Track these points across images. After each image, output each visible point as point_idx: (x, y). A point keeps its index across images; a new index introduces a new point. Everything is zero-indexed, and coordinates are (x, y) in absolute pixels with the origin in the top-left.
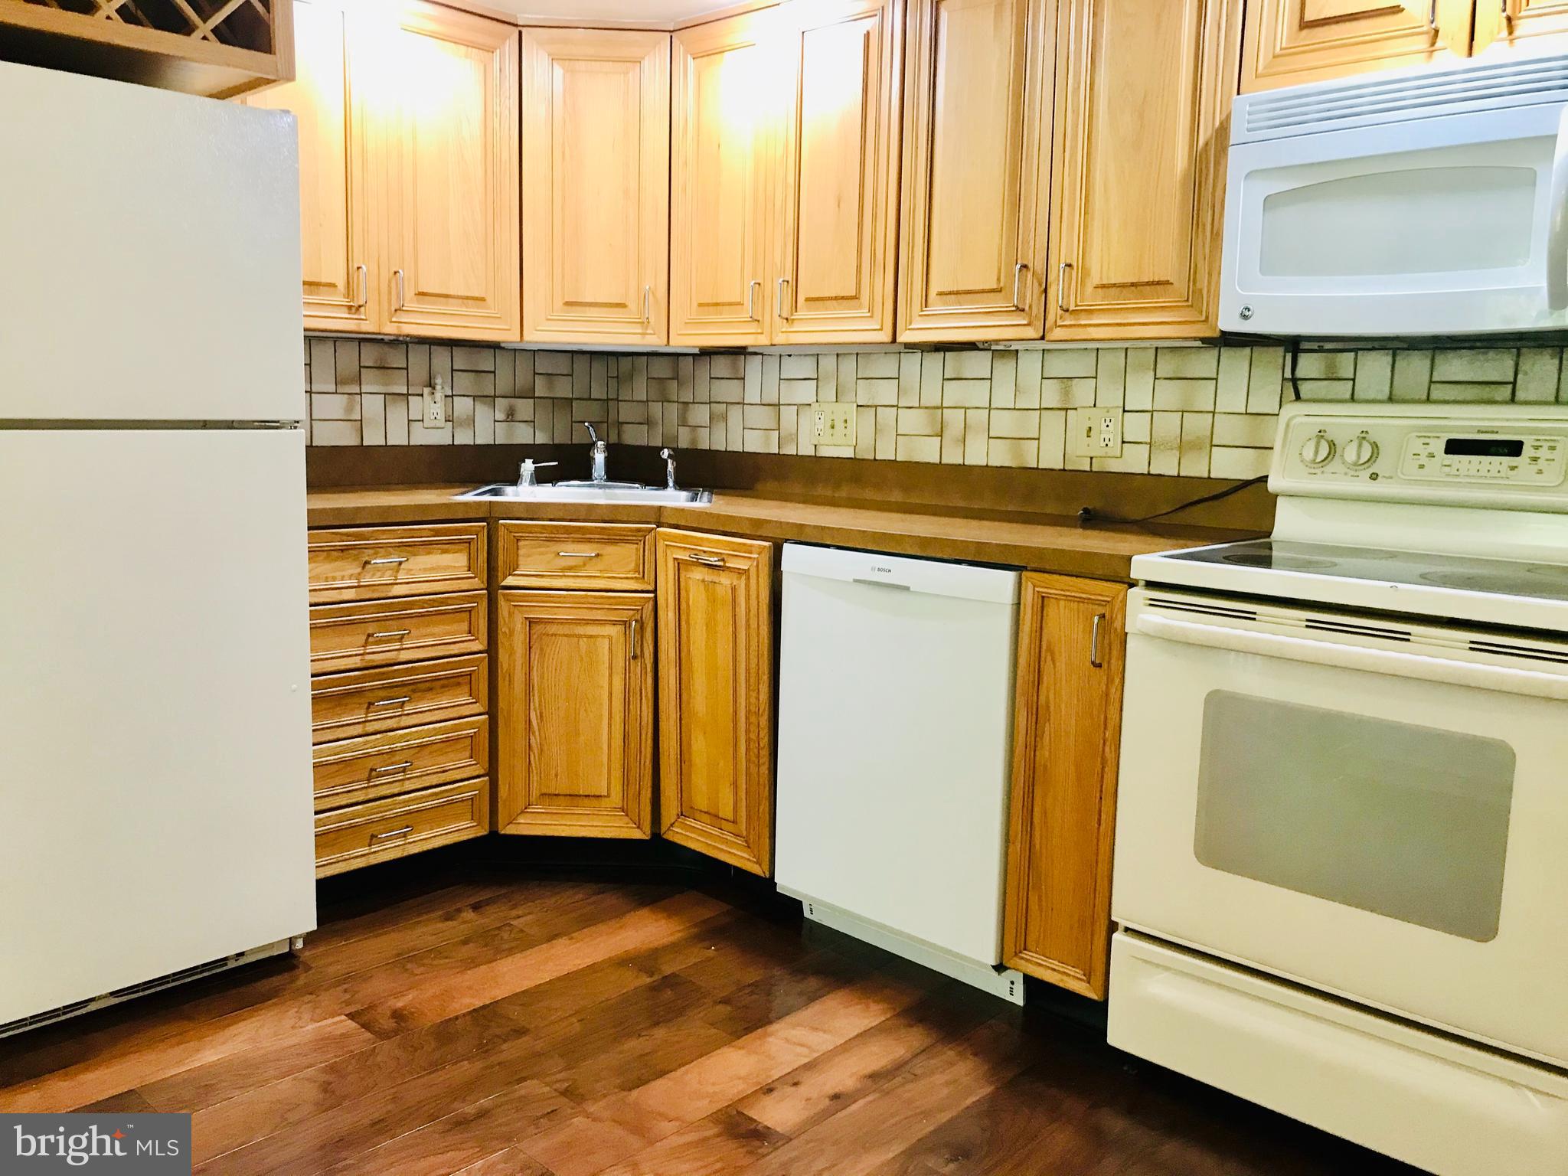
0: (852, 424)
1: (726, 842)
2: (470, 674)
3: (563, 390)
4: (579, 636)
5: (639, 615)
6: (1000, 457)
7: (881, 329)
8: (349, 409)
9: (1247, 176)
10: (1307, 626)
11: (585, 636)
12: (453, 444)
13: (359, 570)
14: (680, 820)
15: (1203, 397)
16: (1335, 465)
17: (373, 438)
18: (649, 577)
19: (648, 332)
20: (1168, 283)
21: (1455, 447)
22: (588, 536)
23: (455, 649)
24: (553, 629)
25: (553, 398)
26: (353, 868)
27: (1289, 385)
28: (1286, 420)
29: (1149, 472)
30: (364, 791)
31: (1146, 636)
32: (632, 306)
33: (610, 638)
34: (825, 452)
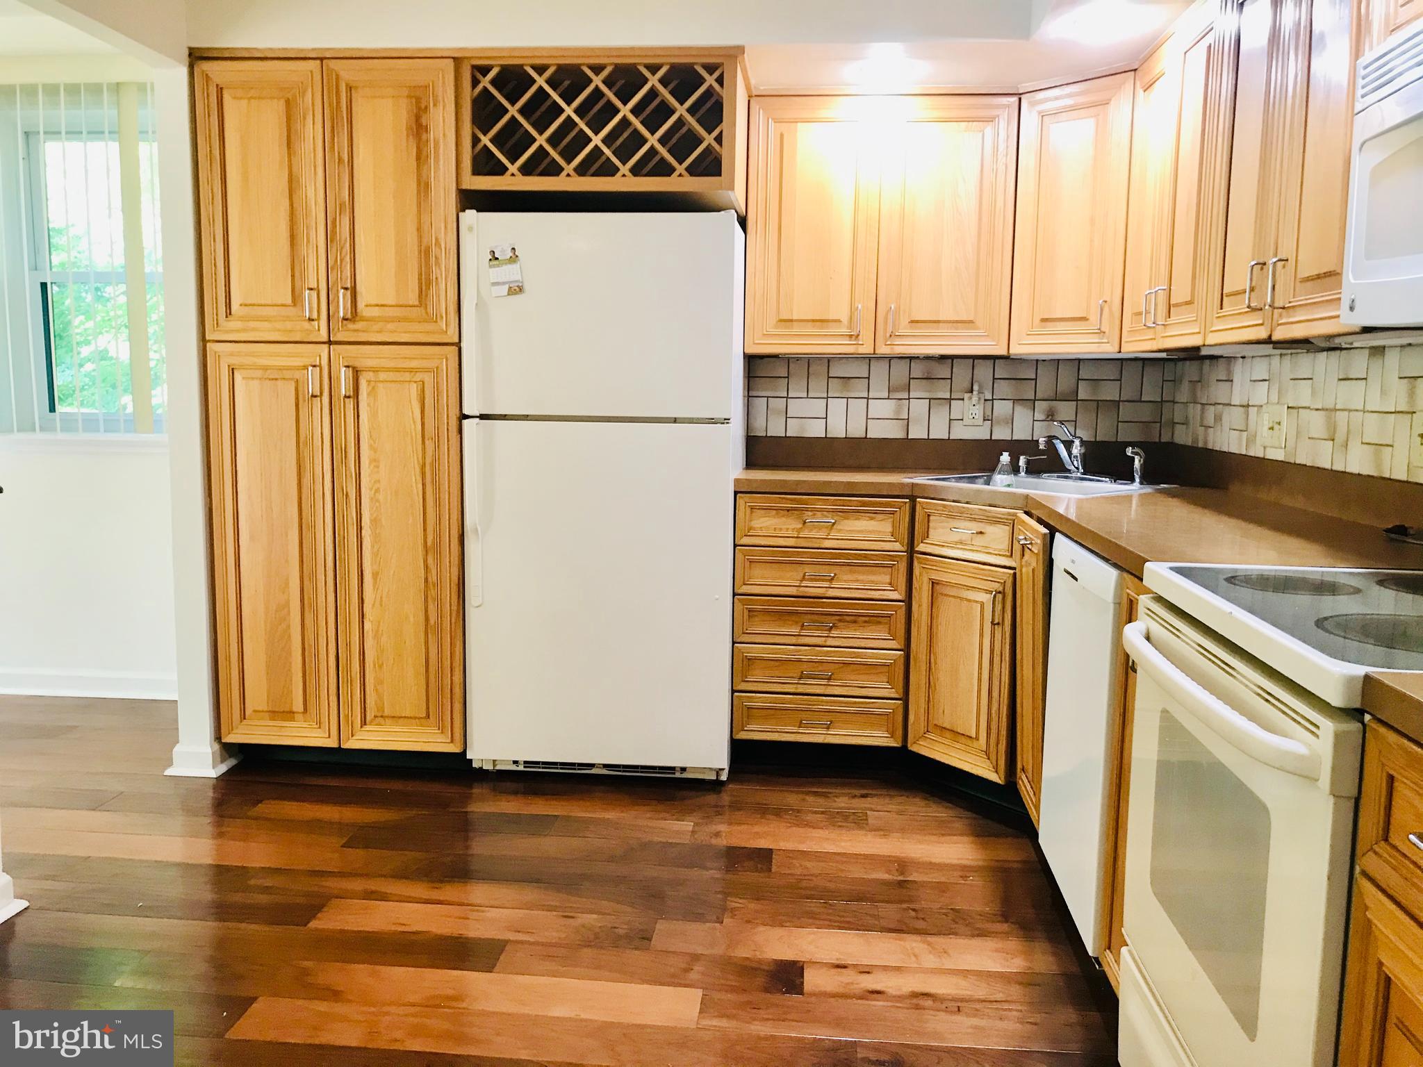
2: (889, 616)
3: (1109, 392)
4: (962, 599)
5: (1004, 588)
8: (898, 410)
11: (966, 599)
12: (991, 439)
13: (800, 526)
17: (917, 432)
19: (1104, 341)
22: (974, 516)
23: (876, 595)
24: (946, 590)
25: (1098, 401)
26: (783, 739)
30: (795, 686)
33: (982, 604)
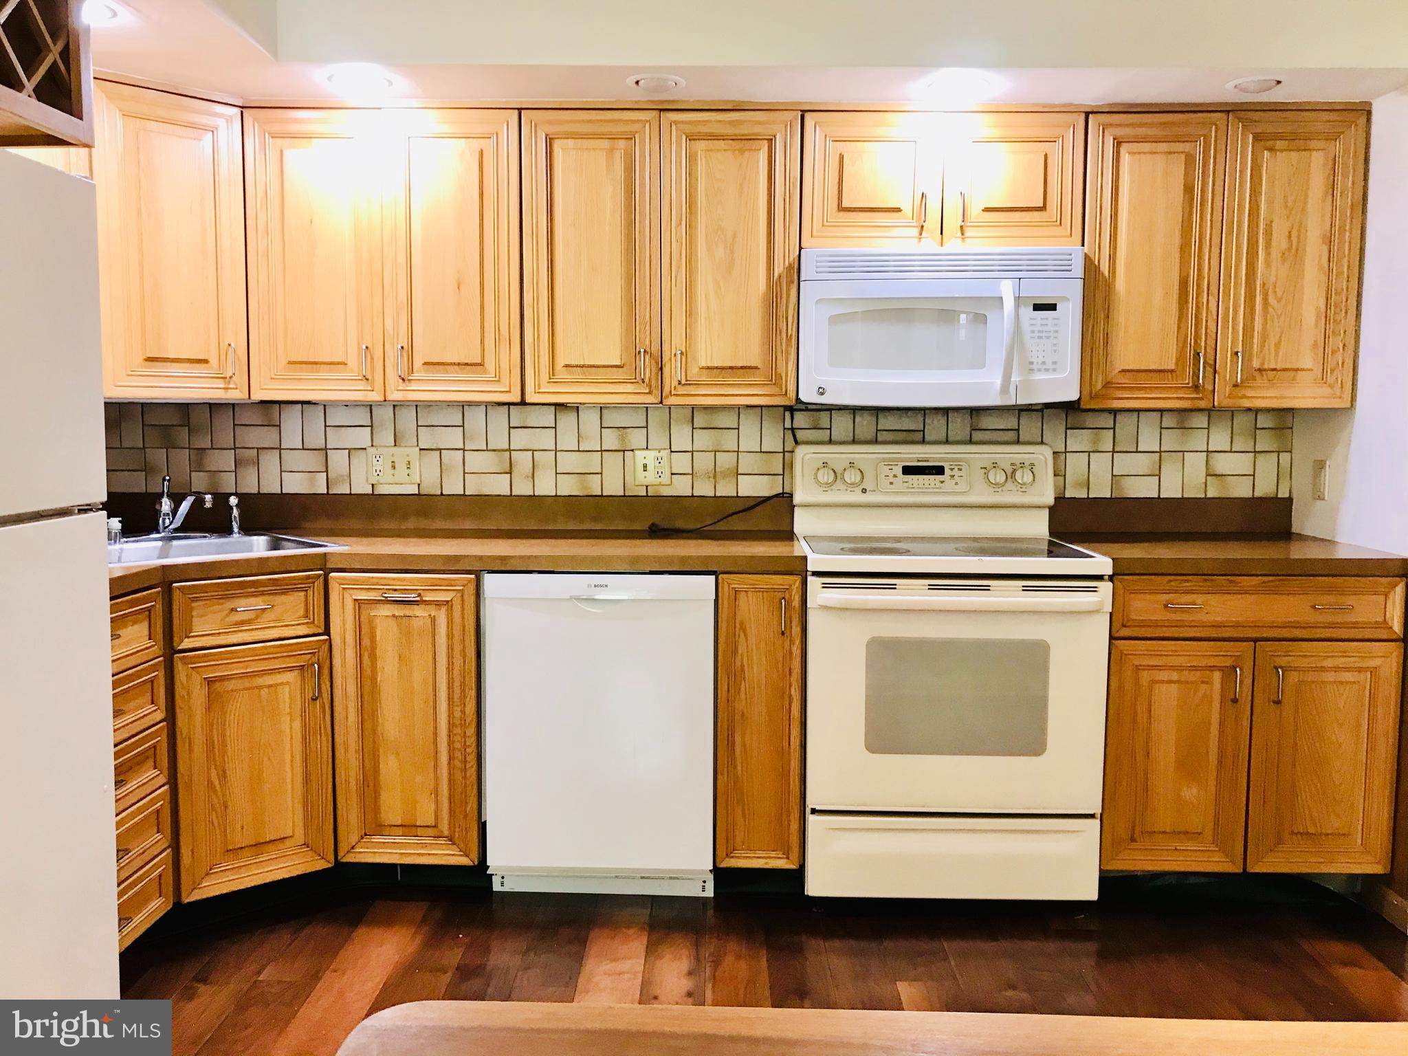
0: (415, 465)
1: (426, 845)
2: (154, 747)
4: (260, 687)
5: (316, 657)
6: (568, 487)
7: (510, 392)
9: (817, 301)
10: (929, 589)
11: (266, 686)
14: (364, 840)
15: (729, 440)
16: (839, 484)
18: (319, 620)
19: (231, 386)
20: (756, 368)
21: (908, 470)
22: (261, 589)
24: (231, 685)
27: (789, 435)
28: (801, 457)
29: (692, 494)
31: (825, 608)
32: (214, 361)
33: (289, 684)
34: (383, 490)
